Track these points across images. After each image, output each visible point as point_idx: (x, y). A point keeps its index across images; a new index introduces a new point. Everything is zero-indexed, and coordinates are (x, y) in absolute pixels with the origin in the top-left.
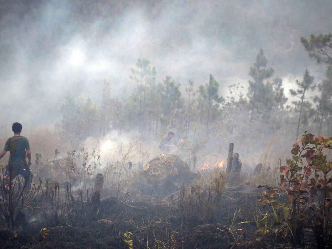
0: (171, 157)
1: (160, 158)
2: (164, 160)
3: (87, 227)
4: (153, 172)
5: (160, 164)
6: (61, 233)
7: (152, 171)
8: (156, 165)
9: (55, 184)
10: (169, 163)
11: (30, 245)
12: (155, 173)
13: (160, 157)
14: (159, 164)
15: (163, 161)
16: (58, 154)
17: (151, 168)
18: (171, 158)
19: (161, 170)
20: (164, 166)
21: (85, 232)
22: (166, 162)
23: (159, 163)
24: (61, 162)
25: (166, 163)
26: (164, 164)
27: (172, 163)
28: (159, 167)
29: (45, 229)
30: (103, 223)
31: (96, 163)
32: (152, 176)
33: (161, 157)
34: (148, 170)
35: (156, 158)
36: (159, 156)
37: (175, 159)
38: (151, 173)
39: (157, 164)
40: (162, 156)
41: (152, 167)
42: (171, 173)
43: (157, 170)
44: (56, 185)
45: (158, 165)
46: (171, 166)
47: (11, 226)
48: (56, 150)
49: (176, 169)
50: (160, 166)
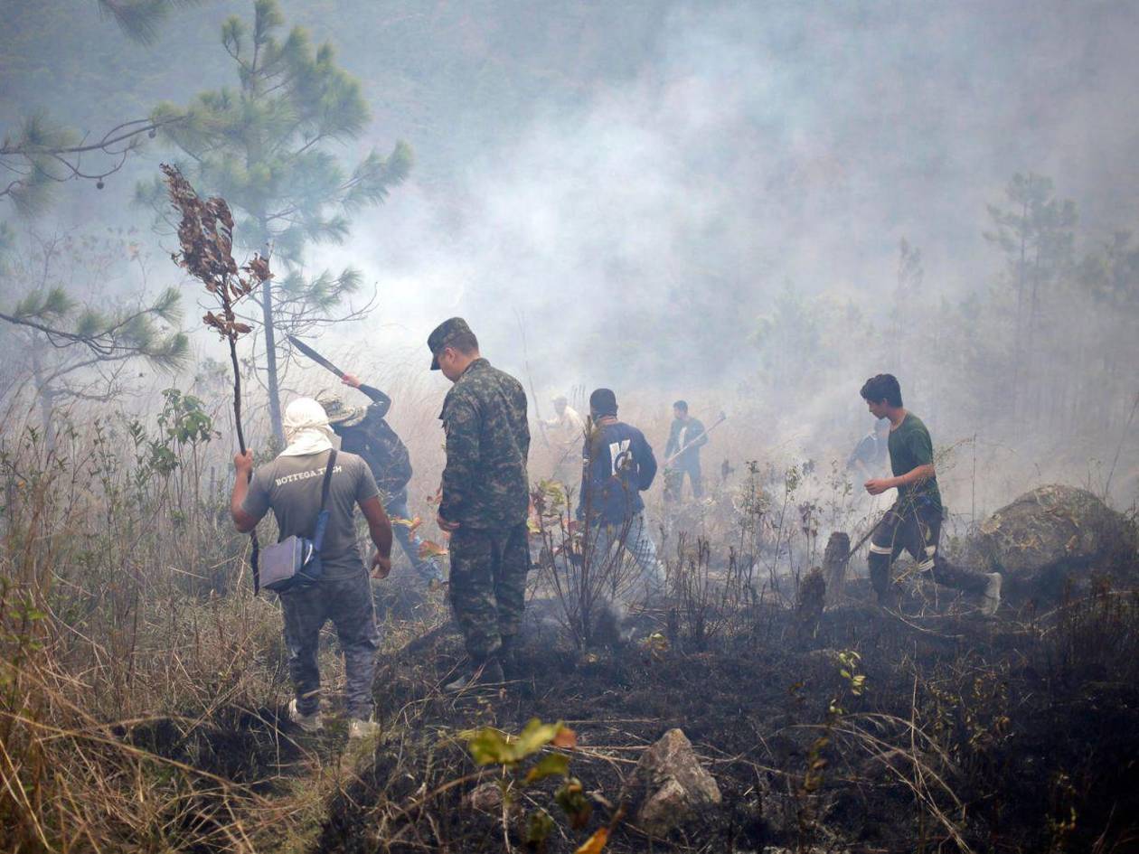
0: (1074, 498)
1: (1038, 498)
2: (1050, 505)
3: (779, 663)
4: (1012, 541)
5: (1038, 519)
6: (708, 669)
7: (1010, 538)
8: (1022, 519)
9: (700, 542)
10: (1066, 515)
11: (627, 690)
12: (1017, 545)
13: (1037, 495)
14: (1032, 517)
15: (1045, 508)
16: (730, 475)
17: (1008, 527)
18: (1073, 502)
19: (1038, 537)
20: (1050, 525)
21: (770, 673)
22: (1054, 512)
23: (1034, 515)
24: (735, 497)
25: (1058, 516)
26: (1049, 519)
27: (1078, 516)
28: (1033, 526)
29: (657, 635)
30: (824, 659)
31: (838, 505)
32: (1008, 553)
33: (1042, 497)
34: (996, 534)
35: (1026, 498)
36: (1035, 492)
37: (1090, 504)
38: (1008, 542)
39: (1028, 517)
40: (1045, 493)
41: (1011, 524)
42: (1071, 547)
43: (1024, 535)
44: (702, 544)
45: (1031, 519)
46: (1074, 524)
47: (582, 646)
48: (727, 462)
49: (1089, 536)
50: (1036, 522)
